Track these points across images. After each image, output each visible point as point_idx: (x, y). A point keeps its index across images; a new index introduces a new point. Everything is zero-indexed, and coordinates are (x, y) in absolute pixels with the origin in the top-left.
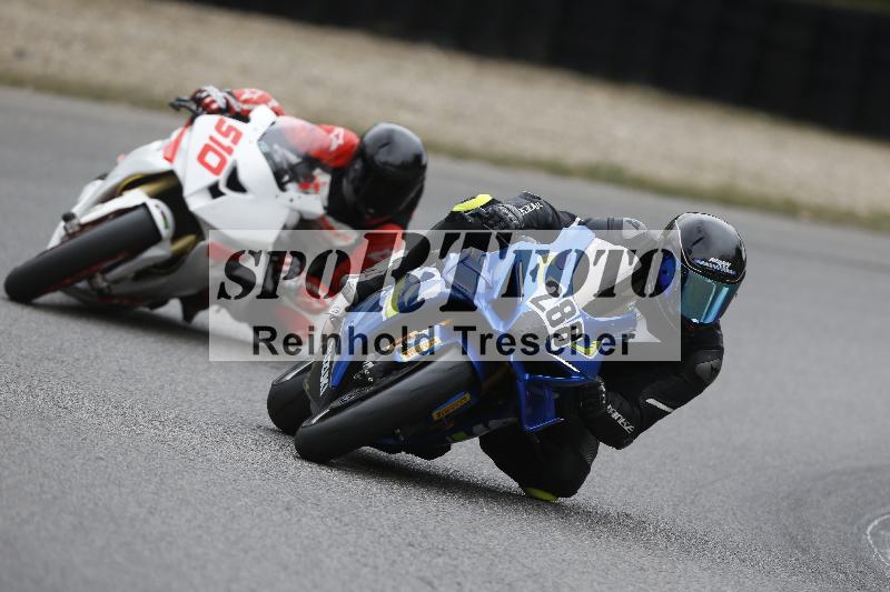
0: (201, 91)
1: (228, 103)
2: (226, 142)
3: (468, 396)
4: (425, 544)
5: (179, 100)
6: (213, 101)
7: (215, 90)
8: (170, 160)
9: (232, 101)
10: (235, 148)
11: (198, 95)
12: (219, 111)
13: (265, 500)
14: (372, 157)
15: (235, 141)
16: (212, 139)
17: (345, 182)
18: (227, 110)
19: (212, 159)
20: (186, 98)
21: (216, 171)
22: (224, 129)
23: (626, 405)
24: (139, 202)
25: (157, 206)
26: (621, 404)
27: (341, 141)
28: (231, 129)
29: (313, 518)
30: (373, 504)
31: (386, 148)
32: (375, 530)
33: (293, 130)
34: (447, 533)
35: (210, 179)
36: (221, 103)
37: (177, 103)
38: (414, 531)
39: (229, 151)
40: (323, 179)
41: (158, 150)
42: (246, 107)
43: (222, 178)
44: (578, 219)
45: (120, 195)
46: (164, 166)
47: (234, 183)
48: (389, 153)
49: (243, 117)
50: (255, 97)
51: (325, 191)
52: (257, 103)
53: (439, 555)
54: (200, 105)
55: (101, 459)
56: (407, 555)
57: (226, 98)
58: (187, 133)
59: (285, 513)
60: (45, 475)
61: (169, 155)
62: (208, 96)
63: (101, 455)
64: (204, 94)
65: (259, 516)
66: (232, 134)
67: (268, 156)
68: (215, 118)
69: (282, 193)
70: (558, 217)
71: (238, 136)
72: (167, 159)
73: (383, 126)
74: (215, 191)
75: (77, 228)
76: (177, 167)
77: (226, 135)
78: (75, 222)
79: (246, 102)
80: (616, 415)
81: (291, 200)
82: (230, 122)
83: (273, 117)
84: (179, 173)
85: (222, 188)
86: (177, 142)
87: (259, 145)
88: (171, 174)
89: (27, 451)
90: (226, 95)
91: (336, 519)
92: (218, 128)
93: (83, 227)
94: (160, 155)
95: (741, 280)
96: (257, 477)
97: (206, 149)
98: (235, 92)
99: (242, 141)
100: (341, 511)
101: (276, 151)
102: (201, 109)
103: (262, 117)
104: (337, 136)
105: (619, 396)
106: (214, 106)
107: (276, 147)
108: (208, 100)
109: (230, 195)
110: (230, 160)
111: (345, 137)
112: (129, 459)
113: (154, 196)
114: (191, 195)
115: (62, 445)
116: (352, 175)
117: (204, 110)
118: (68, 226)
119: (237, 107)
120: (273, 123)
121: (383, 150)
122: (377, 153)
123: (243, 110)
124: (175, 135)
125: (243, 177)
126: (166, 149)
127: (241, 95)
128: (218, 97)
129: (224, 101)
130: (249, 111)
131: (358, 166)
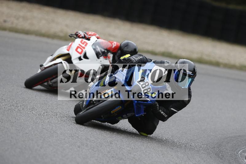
0: (77, 32)
1: (85, 35)
2: (83, 46)
3: (121, 107)
4: (117, 157)
5: (72, 35)
6: (81, 35)
7: (81, 32)
8: (68, 50)
9: (86, 35)
10: (86, 47)
11: (77, 33)
12: (82, 38)
13: (72, 144)
14: (123, 50)
15: (86, 45)
16: (79, 45)
17: (116, 56)
18: (84, 37)
19: (79, 50)
20: (74, 34)
21: (80, 53)
22: (83, 42)
23: (165, 110)
24: (60, 62)
25: (65, 63)
26: (164, 110)
27: (115, 45)
28: (85, 42)
29: (86, 150)
30: (102, 146)
31: (127, 47)
32: (103, 153)
33: (102, 42)
34: (123, 154)
35: (79, 55)
36: (83, 35)
37: (71, 35)
38: (114, 153)
39: (84, 48)
40: (111, 56)
41: (65, 48)
42: (90, 36)
43: (82, 55)
44: (153, 61)
45: (55, 60)
46: (67, 52)
47: (85, 57)
48: (127, 48)
49: (88, 39)
50: (92, 34)
51: (111, 59)
52: (93, 35)
53: (121, 160)
54: (77, 36)
55: (27, 133)
56: (112, 160)
57: (84, 34)
58: (73, 43)
59: (78, 148)
60: (12, 138)
61: (68, 49)
62: (79, 33)
63: (27, 132)
64: (78, 33)
65: (71, 149)
66: (85, 44)
67: (94, 49)
68: (81, 39)
69: (98, 59)
70: (147, 60)
71: (87, 44)
72: (67, 50)
73: (126, 41)
74: (80, 59)
75: (44, 69)
76: (70, 52)
77: (83, 44)
78: (43, 67)
79: (90, 35)
80: (162, 113)
81: (101, 61)
82: (84, 40)
83: (96, 39)
84: (71, 54)
85: (82, 58)
86: (71, 46)
87: (92, 47)
88: (68, 54)
89: (7, 131)
90: (84, 33)
91: (92, 150)
92: (81, 42)
93: (46, 68)
94: (66, 49)
95: (195, 77)
96: (70, 138)
97: (78, 47)
98: (87, 33)
99: (88, 46)
100: (94, 148)
101: (97, 48)
102: (77, 37)
103: (93, 39)
104: (114, 44)
105: (163, 107)
106: (81, 36)
107: (97, 47)
108: (79, 35)
109: (84, 60)
110: (84, 50)
111: (116, 44)
112: (35, 133)
113: (64, 60)
114: (73, 60)
115: (17, 130)
116: (118, 54)
117: (78, 37)
118: (41, 68)
119: (87, 36)
120: (96, 41)
121: (126, 47)
122: (124, 48)
123: (89, 37)
124: (70, 44)
125: (88, 55)
126: (68, 48)
127: (89, 33)
128: (82, 34)
129: (84, 35)
130: (90, 38)
131: (119, 52)
